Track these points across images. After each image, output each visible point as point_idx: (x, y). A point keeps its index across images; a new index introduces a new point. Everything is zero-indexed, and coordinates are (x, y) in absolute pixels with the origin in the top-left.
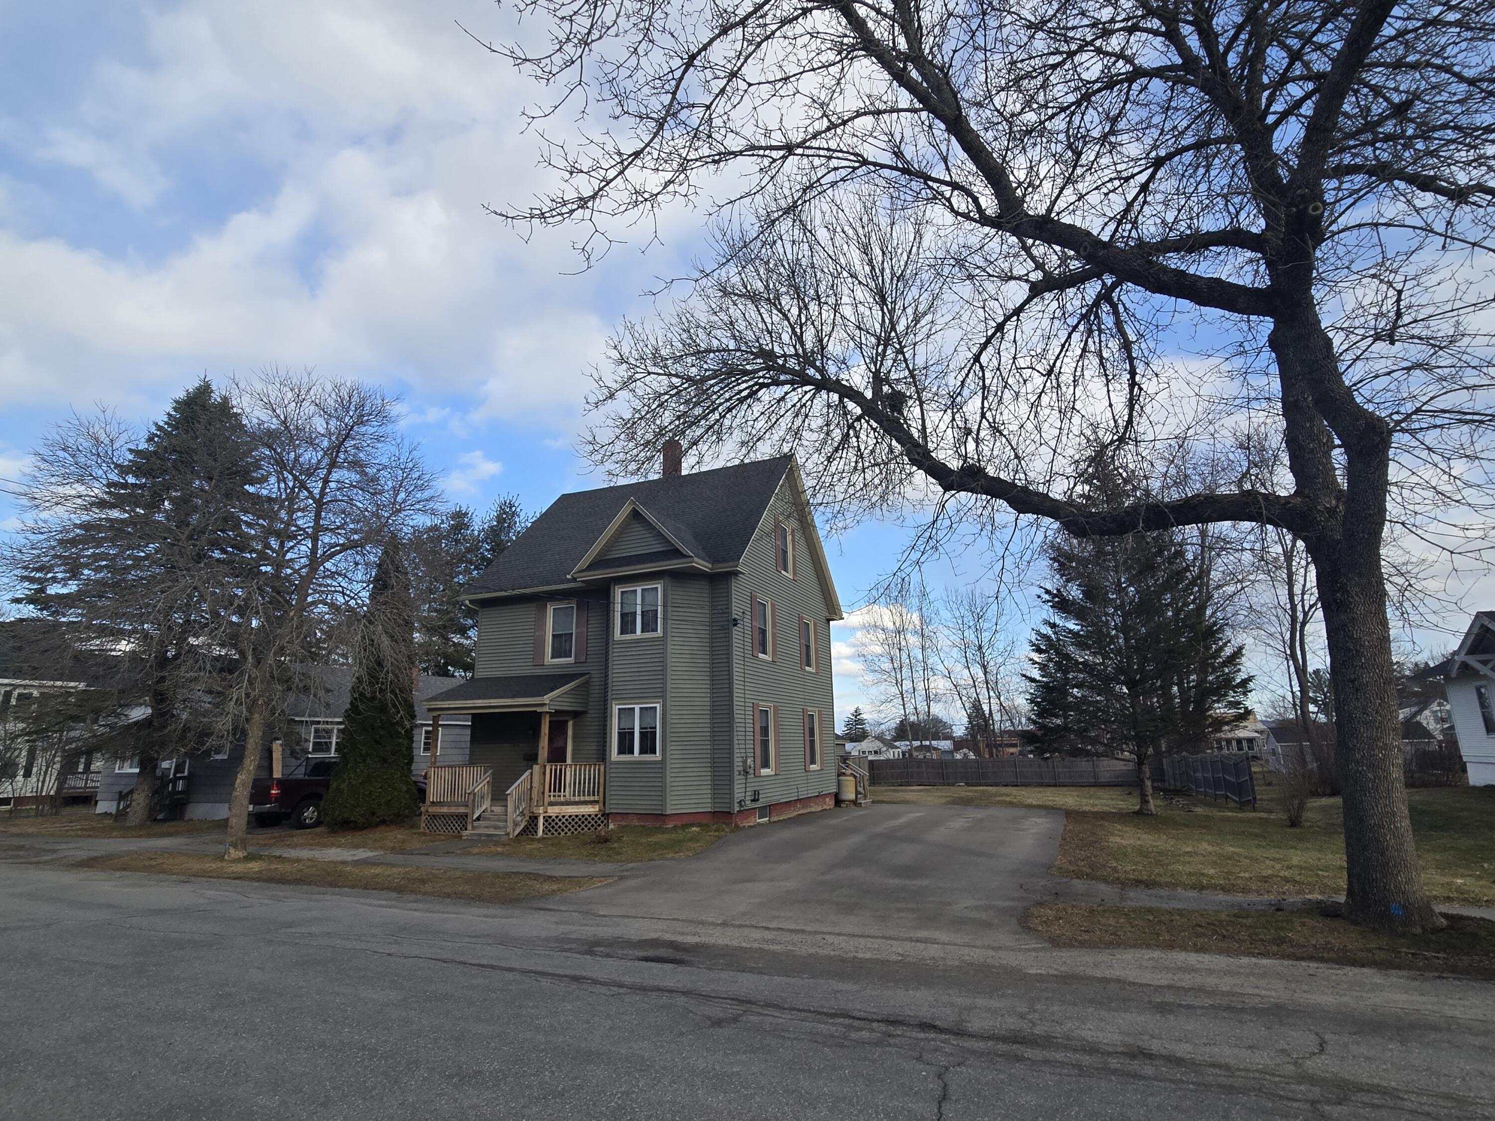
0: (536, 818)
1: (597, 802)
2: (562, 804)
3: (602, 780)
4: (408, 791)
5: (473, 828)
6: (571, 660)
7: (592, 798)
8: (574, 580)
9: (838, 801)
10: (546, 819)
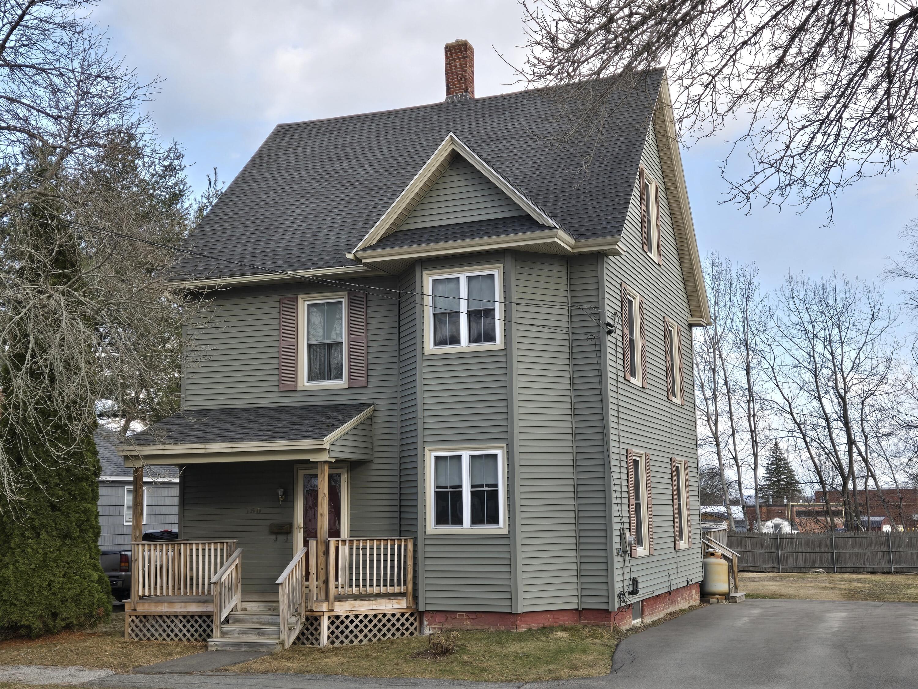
0: (317, 619)
1: (402, 595)
2: (355, 597)
3: (410, 563)
4: (100, 581)
5: (223, 634)
6: (342, 383)
7: (397, 589)
8: (358, 261)
9: (705, 595)
10: (334, 620)
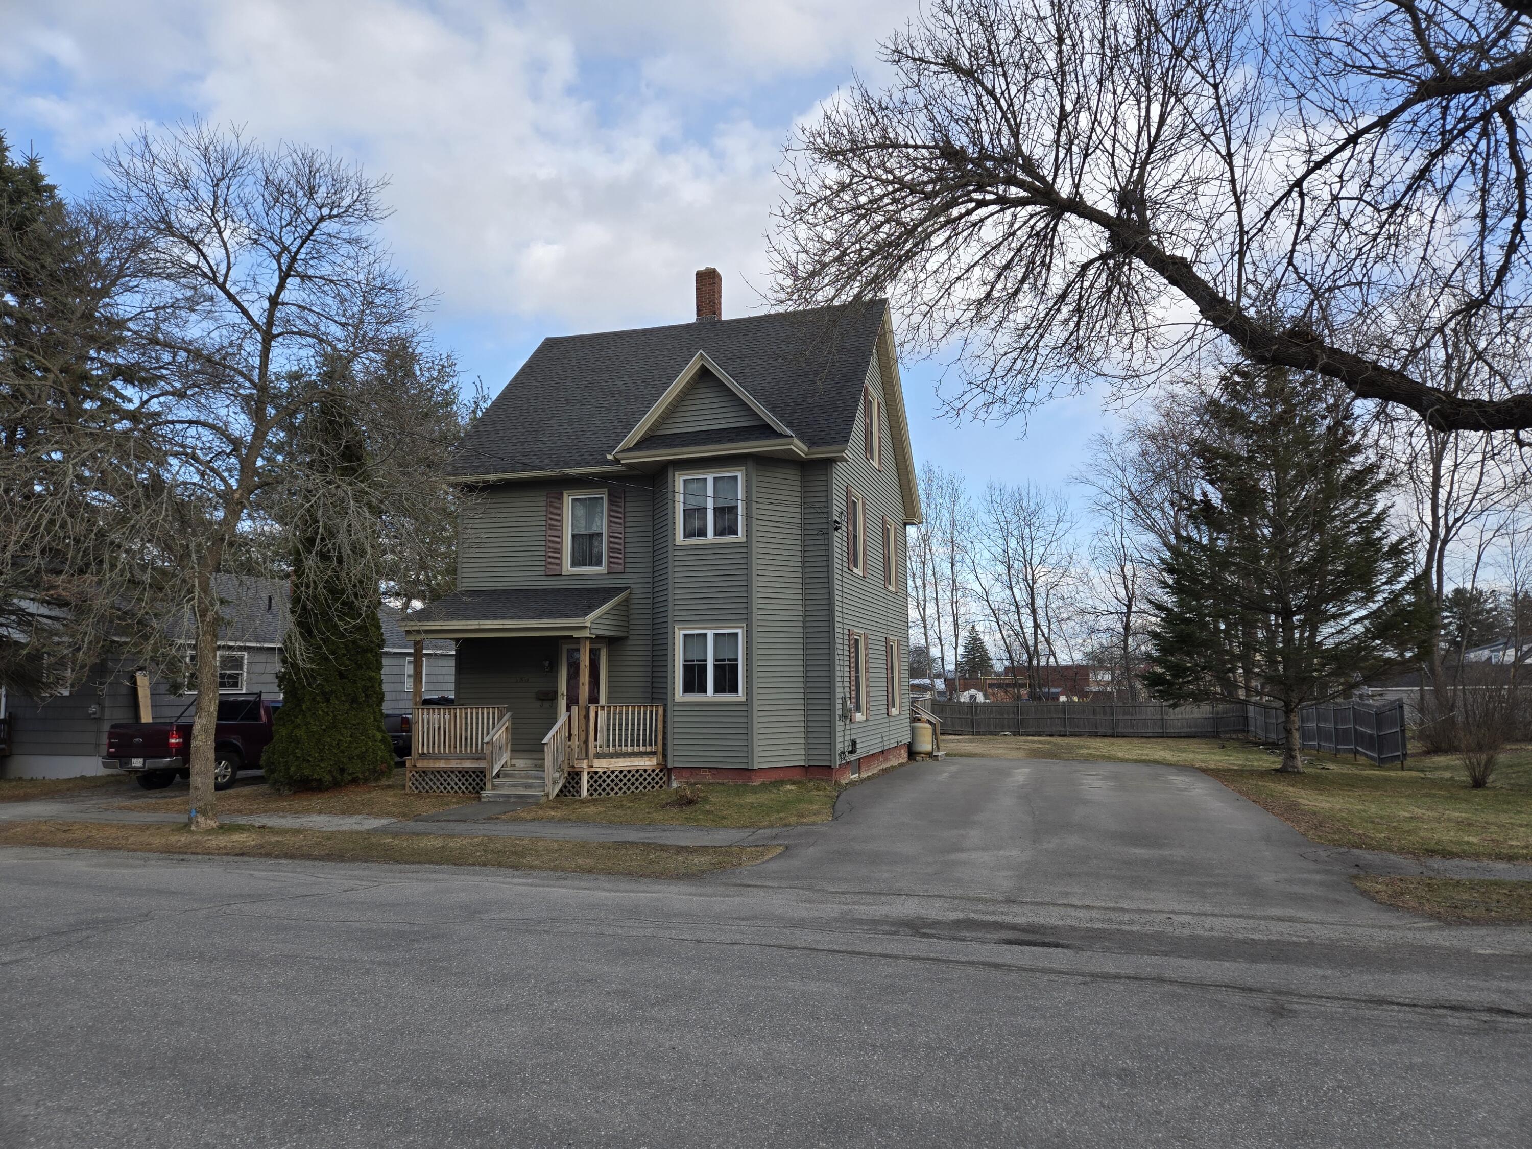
0: (578, 774)
1: (654, 753)
2: (612, 756)
3: (660, 726)
4: (383, 740)
5: (494, 787)
6: (602, 569)
7: (648, 749)
8: (617, 461)
9: (912, 754)
10: (593, 775)
